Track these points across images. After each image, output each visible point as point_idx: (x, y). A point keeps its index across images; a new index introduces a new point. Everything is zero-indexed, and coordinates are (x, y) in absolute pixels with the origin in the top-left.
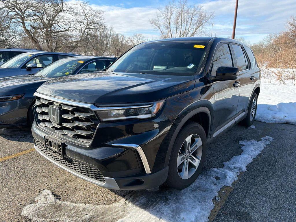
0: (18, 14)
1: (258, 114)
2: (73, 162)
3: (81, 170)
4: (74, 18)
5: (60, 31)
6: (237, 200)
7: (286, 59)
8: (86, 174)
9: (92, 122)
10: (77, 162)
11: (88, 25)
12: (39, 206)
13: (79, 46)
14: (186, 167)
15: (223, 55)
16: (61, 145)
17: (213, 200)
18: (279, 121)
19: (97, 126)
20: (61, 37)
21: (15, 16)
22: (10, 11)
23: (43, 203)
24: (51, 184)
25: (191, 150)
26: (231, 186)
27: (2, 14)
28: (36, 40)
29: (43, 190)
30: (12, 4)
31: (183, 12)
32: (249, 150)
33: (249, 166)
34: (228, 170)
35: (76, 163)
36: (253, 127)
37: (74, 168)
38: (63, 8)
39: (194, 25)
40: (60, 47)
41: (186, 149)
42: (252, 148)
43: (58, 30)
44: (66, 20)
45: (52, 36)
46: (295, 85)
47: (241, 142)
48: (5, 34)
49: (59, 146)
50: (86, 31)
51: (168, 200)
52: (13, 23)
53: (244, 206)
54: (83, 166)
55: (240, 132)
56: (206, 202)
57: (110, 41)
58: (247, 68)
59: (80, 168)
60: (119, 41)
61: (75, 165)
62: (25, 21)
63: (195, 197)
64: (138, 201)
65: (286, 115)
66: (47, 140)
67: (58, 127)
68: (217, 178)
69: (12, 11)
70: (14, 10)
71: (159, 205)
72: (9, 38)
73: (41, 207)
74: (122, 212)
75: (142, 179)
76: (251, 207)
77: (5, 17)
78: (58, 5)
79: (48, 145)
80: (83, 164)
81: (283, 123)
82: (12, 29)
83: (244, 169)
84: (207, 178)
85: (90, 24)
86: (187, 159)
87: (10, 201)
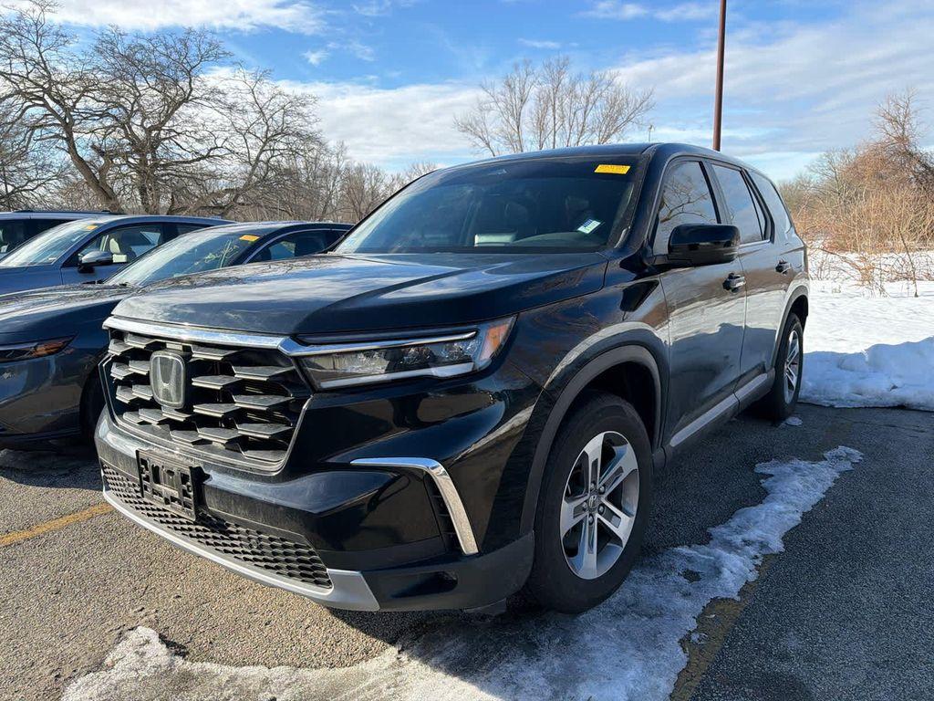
0: (53, 112)
1: (808, 383)
2: (229, 528)
3: (254, 553)
4: (226, 119)
5: (181, 160)
6: (760, 640)
7: (883, 223)
8: (269, 564)
9: (286, 395)
10: (240, 529)
11: (268, 139)
12: (119, 677)
13: (243, 204)
14: (589, 538)
15: (689, 202)
16: (189, 473)
17: (682, 642)
18: (876, 400)
19: (303, 405)
20: (185, 178)
21: (44, 121)
22: (30, 106)
23: (131, 669)
24: (157, 611)
25: (604, 485)
26: (738, 599)
27: (5, 115)
28: (108, 190)
29: (132, 629)
30: (37, 85)
31: (559, 94)
32: (788, 489)
33: (790, 538)
34: (724, 549)
35: (238, 532)
36: (794, 421)
37: (231, 549)
38: (190, 92)
39: (593, 132)
40: (184, 209)
41: (588, 483)
42: (797, 484)
43: (176, 158)
44: (201, 128)
45: (157, 178)
46: (916, 296)
47: (761, 468)
48: (12, 175)
49: (184, 478)
50: (263, 157)
51: (536, 647)
52: (37, 140)
53: (784, 657)
54: (260, 539)
55: (756, 436)
56: (661, 648)
57: (337, 187)
58: (764, 237)
59: (251, 546)
60: (367, 186)
61: (236, 536)
62: (75, 135)
63: (623, 634)
64: (440, 653)
65: (898, 382)
66: (144, 462)
67: (181, 418)
68: (692, 576)
69: (35, 105)
70: (41, 103)
71: (508, 662)
72: (26, 188)
73: (124, 680)
74: (389, 688)
75: (451, 571)
76: (807, 660)
77: (13, 123)
78: (176, 82)
79: (147, 479)
80: (259, 533)
81: (889, 408)
82: (35, 158)
83: (777, 545)
84: (657, 577)
85: (276, 138)
86: (591, 515)
87: (24, 668)
